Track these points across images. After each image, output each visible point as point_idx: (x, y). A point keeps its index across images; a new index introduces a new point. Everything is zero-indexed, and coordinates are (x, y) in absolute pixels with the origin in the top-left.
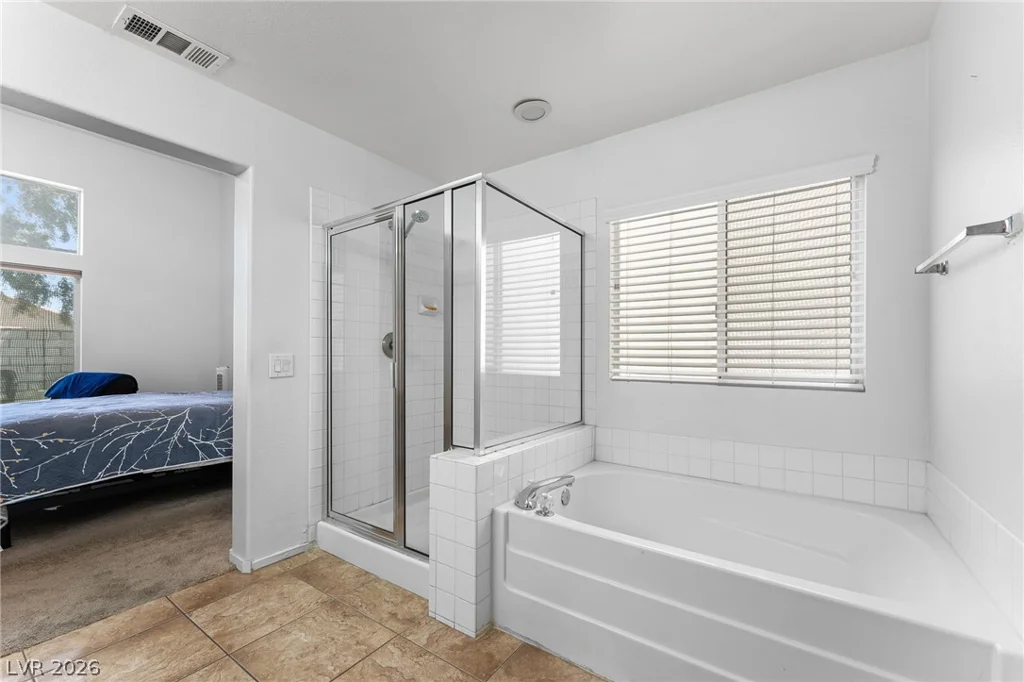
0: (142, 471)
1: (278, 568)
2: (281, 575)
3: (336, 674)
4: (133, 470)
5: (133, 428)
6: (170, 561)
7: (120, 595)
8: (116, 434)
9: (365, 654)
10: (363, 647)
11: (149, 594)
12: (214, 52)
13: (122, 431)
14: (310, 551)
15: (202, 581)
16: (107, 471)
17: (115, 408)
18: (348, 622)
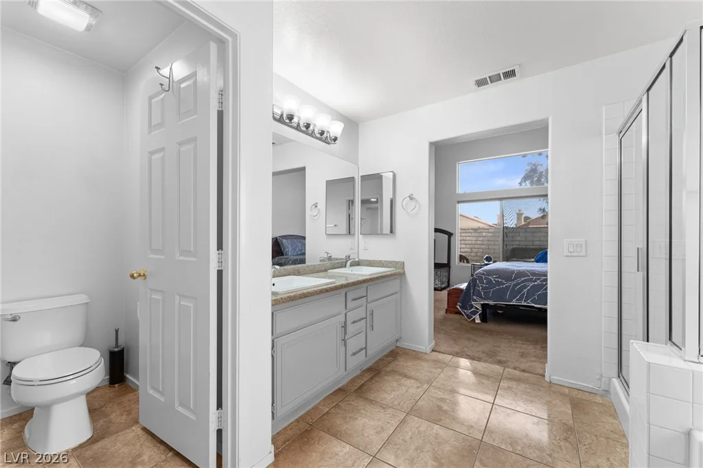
0: (533, 305)
1: (567, 391)
2: (562, 394)
3: (518, 452)
4: (528, 303)
5: (531, 280)
6: (523, 355)
7: (491, 357)
8: (522, 282)
9: (545, 462)
10: (550, 460)
11: (500, 362)
12: (511, 69)
13: (526, 281)
14: (602, 396)
15: (524, 371)
16: (517, 300)
17: (525, 268)
18: (562, 443)
